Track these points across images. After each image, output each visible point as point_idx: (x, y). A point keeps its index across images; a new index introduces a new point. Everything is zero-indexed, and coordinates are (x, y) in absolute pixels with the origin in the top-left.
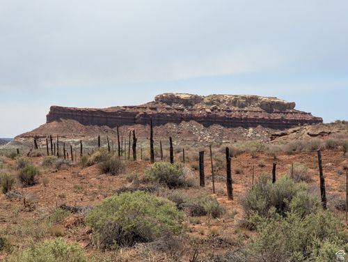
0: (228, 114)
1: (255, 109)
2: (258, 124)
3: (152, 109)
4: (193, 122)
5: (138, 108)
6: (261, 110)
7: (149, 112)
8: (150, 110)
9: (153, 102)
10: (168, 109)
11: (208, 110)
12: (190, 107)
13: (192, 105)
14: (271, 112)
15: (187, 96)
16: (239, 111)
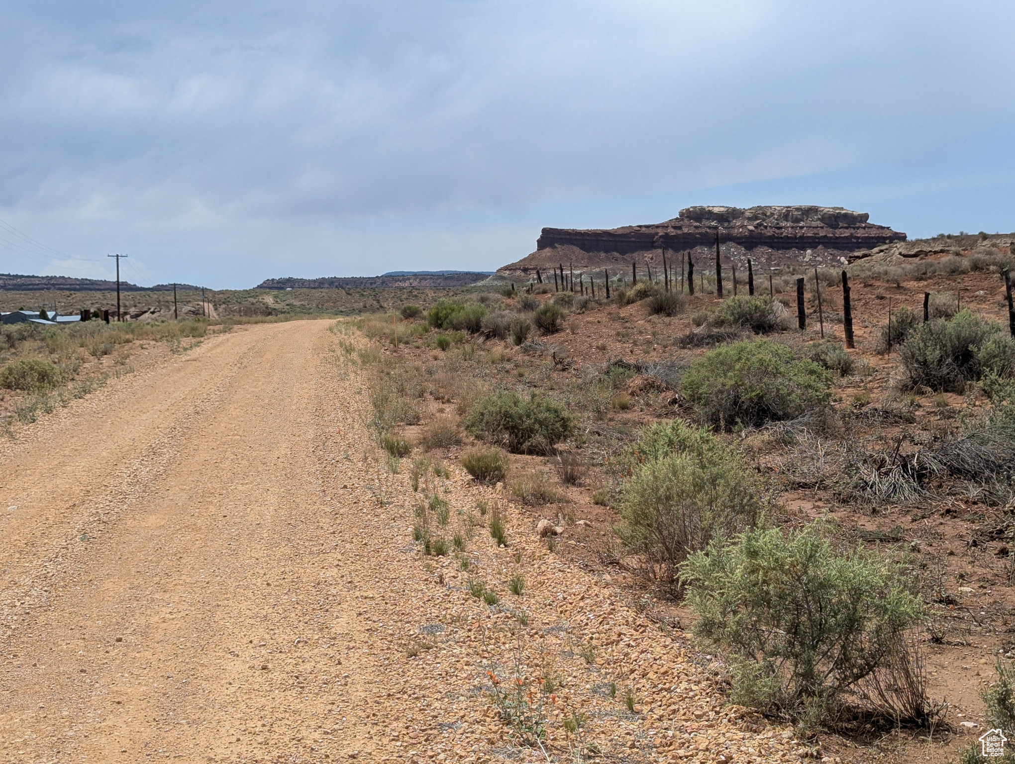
0: (777, 231)
1: (814, 224)
2: (819, 243)
3: (675, 228)
4: (731, 244)
5: (657, 227)
6: (822, 225)
7: (672, 232)
8: (672, 230)
9: (677, 219)
10: (696, 227)
11: (751, 228)
12: (726, 224)
13: (729, 222)
14: (836, 227)
15: (722, 209)
16: (792, 227)
